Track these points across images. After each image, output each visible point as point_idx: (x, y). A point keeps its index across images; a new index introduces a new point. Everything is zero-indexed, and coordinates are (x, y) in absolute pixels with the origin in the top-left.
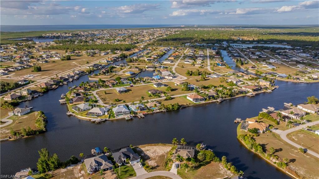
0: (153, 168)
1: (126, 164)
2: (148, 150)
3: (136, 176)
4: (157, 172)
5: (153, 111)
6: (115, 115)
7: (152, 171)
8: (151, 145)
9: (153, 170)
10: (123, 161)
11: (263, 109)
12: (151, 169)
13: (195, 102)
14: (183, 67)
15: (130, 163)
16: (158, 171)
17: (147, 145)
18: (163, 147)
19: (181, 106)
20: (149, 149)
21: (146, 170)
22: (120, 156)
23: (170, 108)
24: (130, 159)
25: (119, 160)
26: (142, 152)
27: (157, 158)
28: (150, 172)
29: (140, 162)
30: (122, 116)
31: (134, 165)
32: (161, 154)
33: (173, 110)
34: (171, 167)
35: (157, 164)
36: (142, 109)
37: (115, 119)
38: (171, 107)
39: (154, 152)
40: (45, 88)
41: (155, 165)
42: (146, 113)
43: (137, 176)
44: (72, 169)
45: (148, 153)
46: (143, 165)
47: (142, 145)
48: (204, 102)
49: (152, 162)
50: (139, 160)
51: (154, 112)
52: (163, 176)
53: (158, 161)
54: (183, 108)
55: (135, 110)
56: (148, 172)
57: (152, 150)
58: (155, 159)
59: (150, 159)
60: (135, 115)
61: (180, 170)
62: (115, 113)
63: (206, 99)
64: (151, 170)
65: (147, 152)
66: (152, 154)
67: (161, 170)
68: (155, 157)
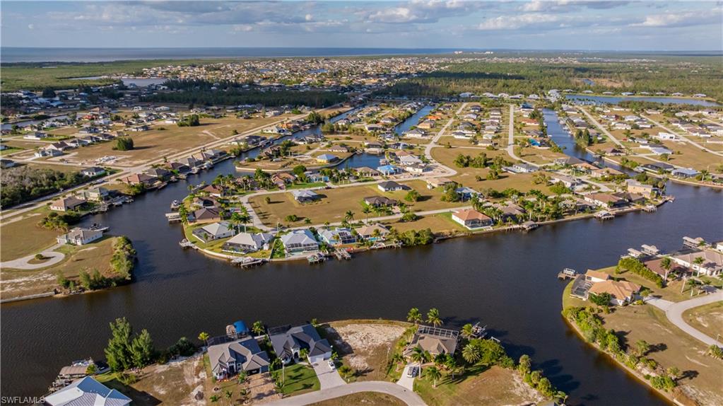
0: (359, 374)
1: (299, 362)
2: (351, 333)
3: (318, 389)
4: (367, 382)
5: (372, 244)
6: (286, 252)
7: (356, 381)
8: (359, 323)
9: (358, 378)
10: (293, 353)
11: (629, 250)
12: (353, 375)
13: (470, 229)
14: (450, 147)
15: (309, 359)
16: (369, 380)
17: (351, 321)
18: (385, 328)
19: (438, 235)
20: (353, 330)
21: (343, 377)
22: (287, 342)
23: (409, 241)
24: (309, 351)
25: (284, 353)
26: (336, 336)
27: (371, 351)
28: (351, 382)
29: (330, 359)
30: (301, 253)
31: (317, 365)
32: (379, 342)
33: (418, 245)
34: (400, 375)
35: (369, 365)
36: (347, 240)
37: (284, 259)
38: (413, 238)
39: (364, 338)
40: (138, 187)
41: (364, 367)
42: (355, 248)
43: (322, 389)
44: (180, 367)
45: (353, 341)
46: (338, 365)
47: (340, 322)
48: (490, 228)
49: (359, 359)
50: (329, 354)
51: (372, 247)
52: (380, 393)
53: (373, 358)
54: (439, 240)
55: (330, 241)
56: (348, 383)
57: (360, 333)
58: (365, 354)
59: (353, 352)
60: (329, 252)
61: (421, 381)
62: (285, 246)
63: (495, 223)
64: (354, 378)
65: (350, 337)
66: (360, 342)
67: (378, 380)
68: (366, 348)
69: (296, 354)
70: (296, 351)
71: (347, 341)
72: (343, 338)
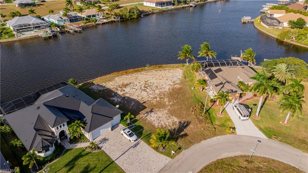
1: (71, 146)
2: (125, 86)
5: (96, 21)
6: (15, 33)
10: (57, 134)
17: (115, 74)
18: (160, 72)
19: (142, 12)
20: (126, 82)
22: (39, 118)
23: (125, 16)
24: (85, 123)
25: (39, 138)
26: (109, 92)
27: (166, 100)
28: (175, 152)
29: (123, 126)
30: (32, 32)
31: (105, 140)
32: (166, 88)
33: (131, 19)
34: (229, 120)
35: (178, 117)
37: (14, 39)
39: (145, 87)
41: (174, 123)
42: (83, 25)
45: (132, 93)
47: (104, 77)
49: (159, 114)
50: (117, 118)
51: (97, 23)
54: (145, 15)
55: (58, 21)
56: (172, 157)
57: (136, 83)
58: (161, 105)
59: (145, 107)
60: (60, 29)
62: (12, 28)
63: (174, 4)
65: (127, 90)
68: (156, 98)
69: (62, 134)
70: (60, 130)
72: (120, 93)
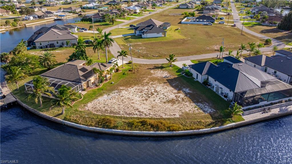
27: (145, 81)
35: (150, 72)
45: (170, 92)
49: (159, 75)
57: (157, 101)
58: (153, 79)
59: (167, 80)
65: (172, 96)
66: (158, 89)
67: (143, 64)
68: (152, 84)
71: (176, 91)
72: (182, 95)
